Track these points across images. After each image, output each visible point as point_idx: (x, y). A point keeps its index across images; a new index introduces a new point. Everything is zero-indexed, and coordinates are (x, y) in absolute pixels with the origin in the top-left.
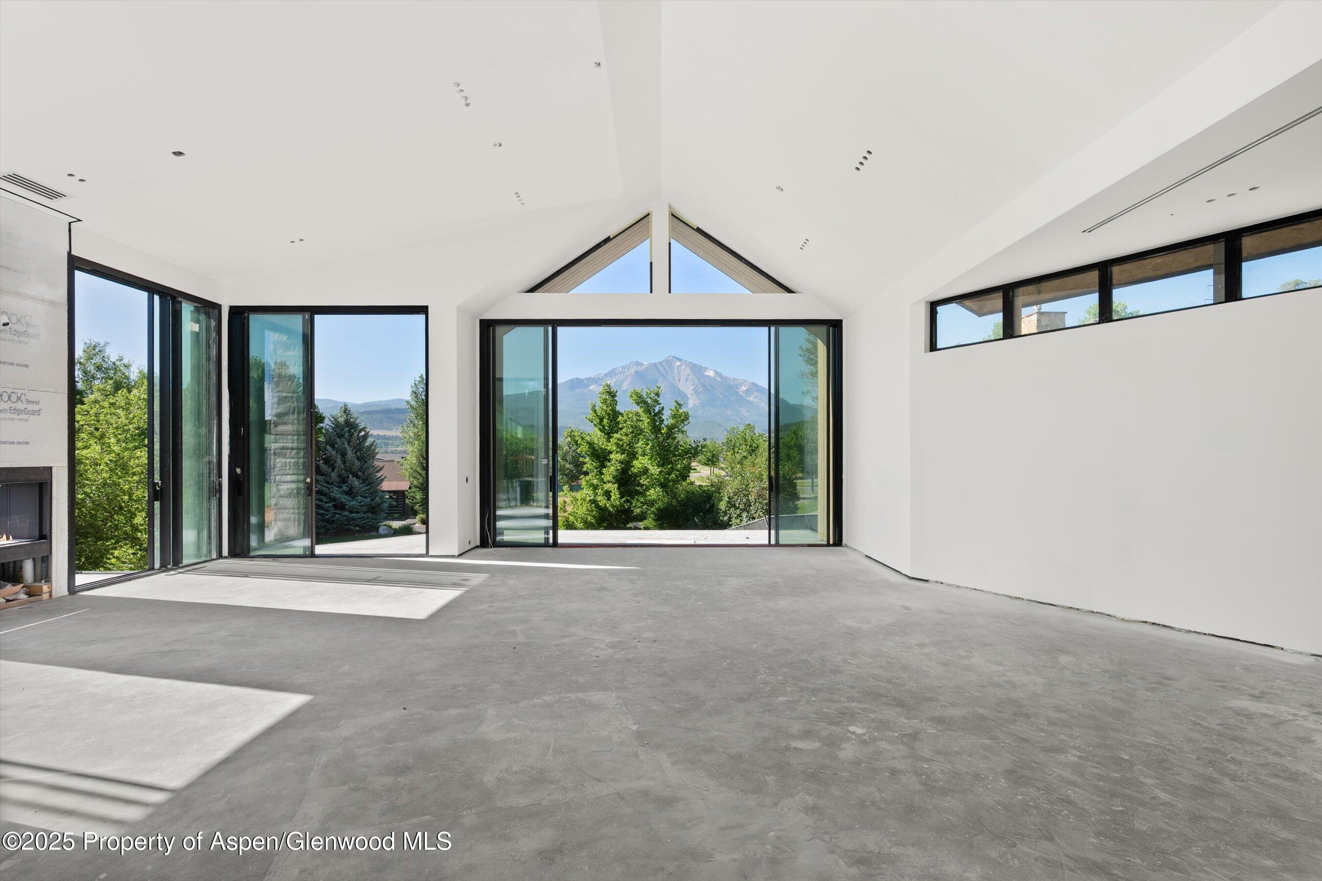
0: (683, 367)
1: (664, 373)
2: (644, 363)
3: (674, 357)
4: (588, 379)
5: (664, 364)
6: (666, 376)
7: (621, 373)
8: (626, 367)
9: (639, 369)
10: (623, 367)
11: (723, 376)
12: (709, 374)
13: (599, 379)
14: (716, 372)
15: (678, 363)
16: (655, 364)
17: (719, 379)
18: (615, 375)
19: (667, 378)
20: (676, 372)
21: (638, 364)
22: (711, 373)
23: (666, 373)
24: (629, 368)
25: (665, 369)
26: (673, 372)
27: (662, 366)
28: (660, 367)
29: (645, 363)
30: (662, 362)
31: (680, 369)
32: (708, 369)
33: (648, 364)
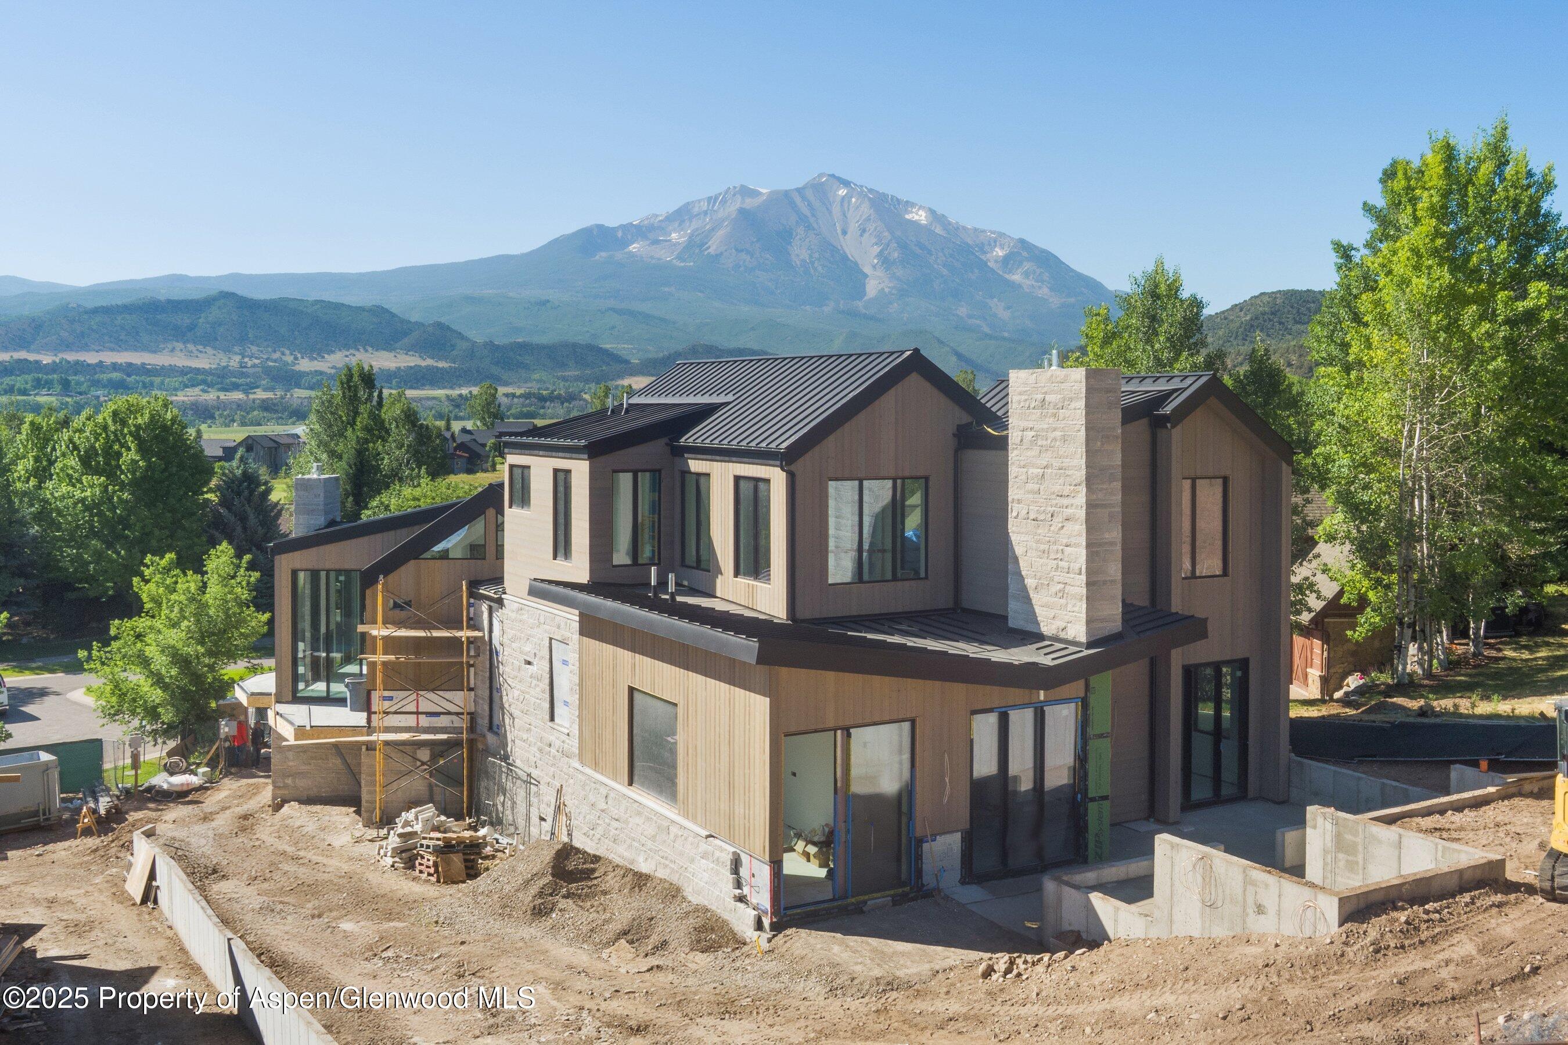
0: (854, 200)
1: (809, 214)
2: (761, 190)
3: (833, 176)
4: (627, 228)
5: (809, 194)
6: (812, 220)
7: (706, 213)
8: (716, 198)
9: (750, 203)
10: (709, 199)
11: (950, 223)
12: (916, 218)
13: (651, 228)
14: (932, 212)
15: (842, 192)
16: (786, 194)
17: (939, 230)
18: (690, 220)
19: (815, 226)
20: (836, 209)
21: (746, 192)
22: (920, 216)
23: (813, 215)
24: (724, 202)
25: (810, 205)
26: (830, 212)
27: (804, 198)
28: (798, 200)
29: (764, 191)
30: (804, 188)
31: (846, 205)
32: (913, 205)
33: (771, 193)
